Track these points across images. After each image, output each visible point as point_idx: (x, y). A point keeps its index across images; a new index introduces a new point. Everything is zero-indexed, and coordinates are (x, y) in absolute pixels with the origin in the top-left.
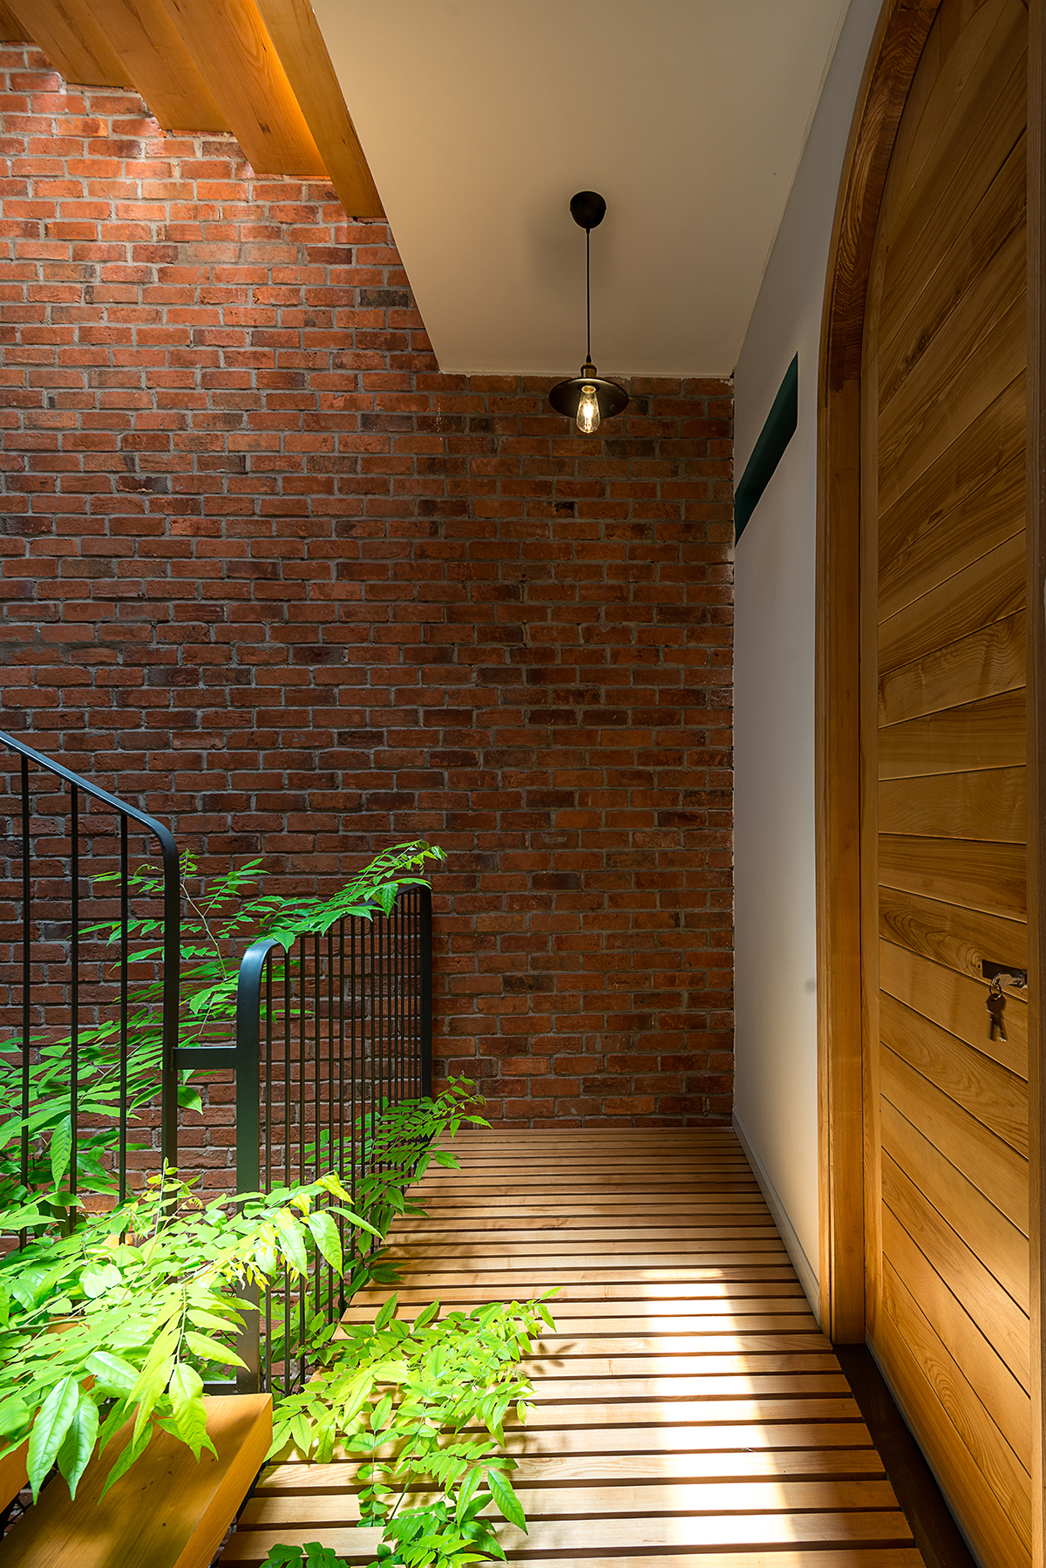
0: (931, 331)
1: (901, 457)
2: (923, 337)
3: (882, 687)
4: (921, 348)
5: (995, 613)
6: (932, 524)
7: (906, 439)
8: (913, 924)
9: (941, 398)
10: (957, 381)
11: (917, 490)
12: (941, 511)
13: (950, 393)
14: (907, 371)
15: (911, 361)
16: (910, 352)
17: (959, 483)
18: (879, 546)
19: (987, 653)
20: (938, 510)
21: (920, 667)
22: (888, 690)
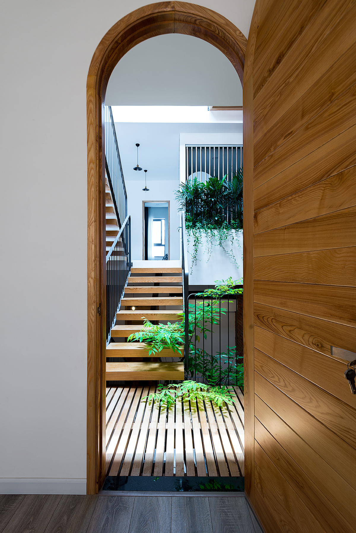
0: (284, 53)
1: (267, 114)
2: (280, 56)
3: (256, 216)
4: (278, 62)
5: (330, 173)
6: (285, 140)
7: (269, 105)
8: (274, 321)
9: (291, 80)
10: (302, 69)
11: (276, 126)
12: (291, 132)
13: (297, 76)
14: (270, 75)
15: (271, 71)
16: (271, 67)
17: (303, 116)
18: (254, 156)
19: (323, 193)
20: (290, 131)
21: (278, 205)
22: (259, 217)
